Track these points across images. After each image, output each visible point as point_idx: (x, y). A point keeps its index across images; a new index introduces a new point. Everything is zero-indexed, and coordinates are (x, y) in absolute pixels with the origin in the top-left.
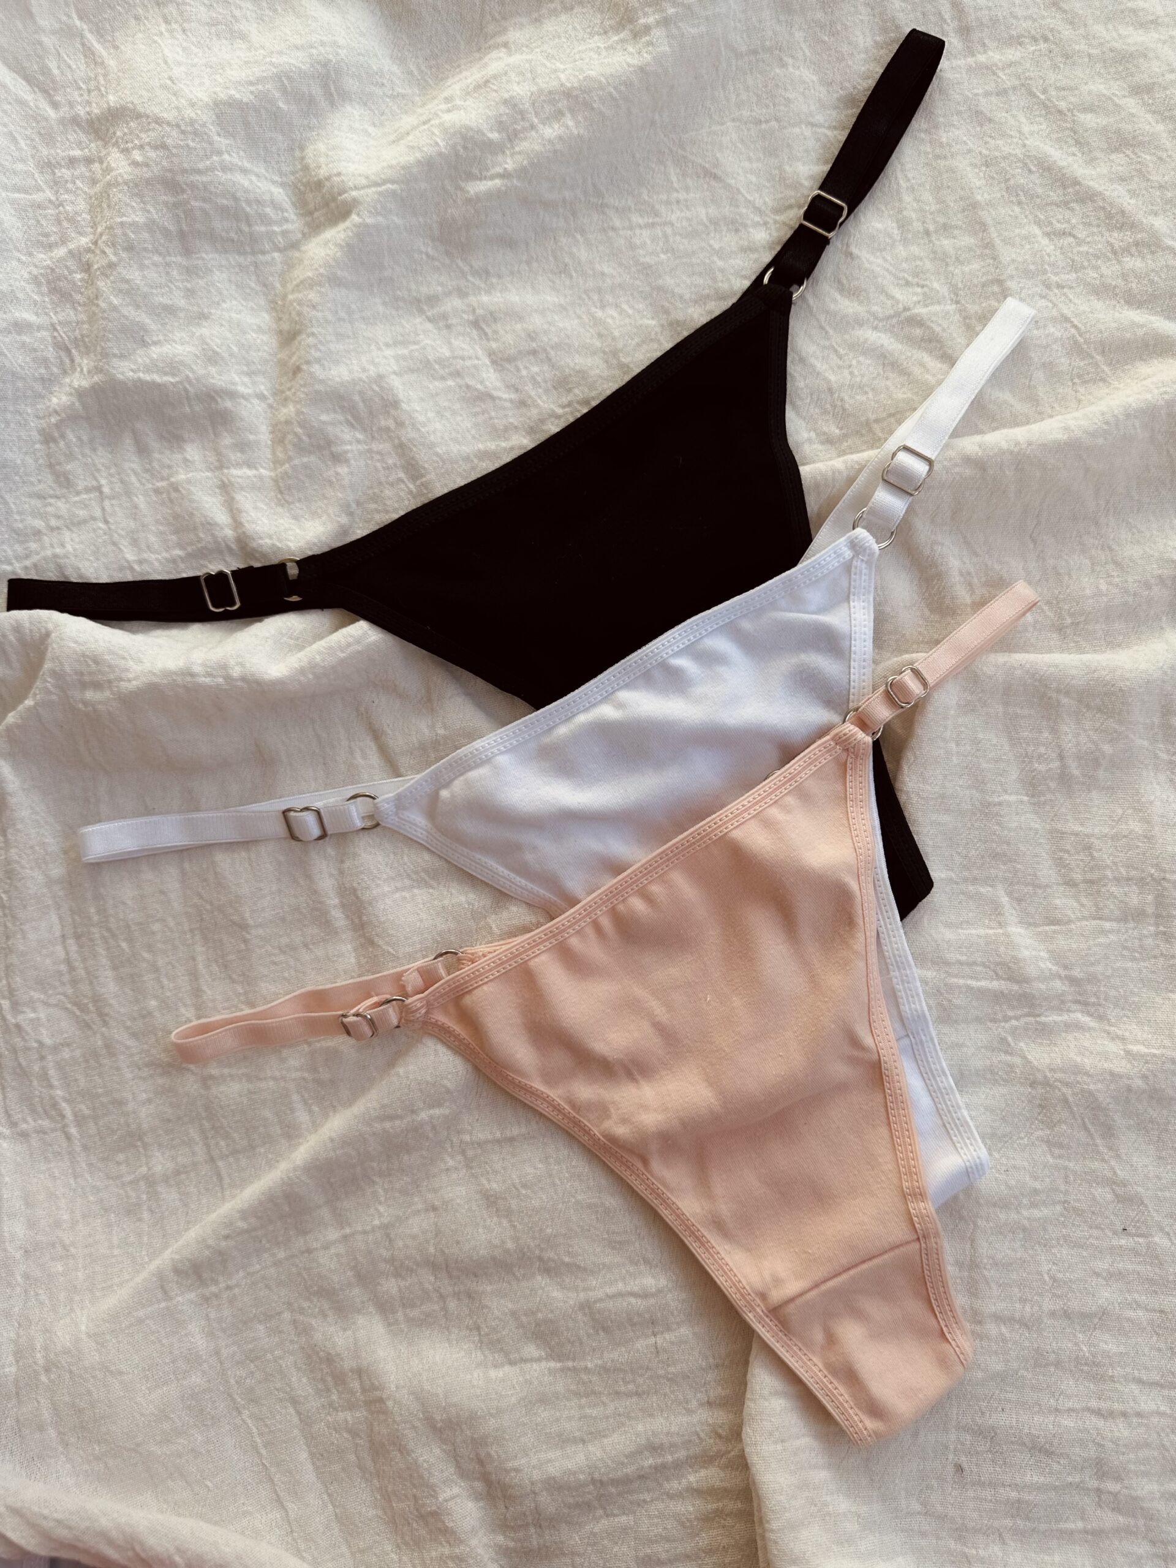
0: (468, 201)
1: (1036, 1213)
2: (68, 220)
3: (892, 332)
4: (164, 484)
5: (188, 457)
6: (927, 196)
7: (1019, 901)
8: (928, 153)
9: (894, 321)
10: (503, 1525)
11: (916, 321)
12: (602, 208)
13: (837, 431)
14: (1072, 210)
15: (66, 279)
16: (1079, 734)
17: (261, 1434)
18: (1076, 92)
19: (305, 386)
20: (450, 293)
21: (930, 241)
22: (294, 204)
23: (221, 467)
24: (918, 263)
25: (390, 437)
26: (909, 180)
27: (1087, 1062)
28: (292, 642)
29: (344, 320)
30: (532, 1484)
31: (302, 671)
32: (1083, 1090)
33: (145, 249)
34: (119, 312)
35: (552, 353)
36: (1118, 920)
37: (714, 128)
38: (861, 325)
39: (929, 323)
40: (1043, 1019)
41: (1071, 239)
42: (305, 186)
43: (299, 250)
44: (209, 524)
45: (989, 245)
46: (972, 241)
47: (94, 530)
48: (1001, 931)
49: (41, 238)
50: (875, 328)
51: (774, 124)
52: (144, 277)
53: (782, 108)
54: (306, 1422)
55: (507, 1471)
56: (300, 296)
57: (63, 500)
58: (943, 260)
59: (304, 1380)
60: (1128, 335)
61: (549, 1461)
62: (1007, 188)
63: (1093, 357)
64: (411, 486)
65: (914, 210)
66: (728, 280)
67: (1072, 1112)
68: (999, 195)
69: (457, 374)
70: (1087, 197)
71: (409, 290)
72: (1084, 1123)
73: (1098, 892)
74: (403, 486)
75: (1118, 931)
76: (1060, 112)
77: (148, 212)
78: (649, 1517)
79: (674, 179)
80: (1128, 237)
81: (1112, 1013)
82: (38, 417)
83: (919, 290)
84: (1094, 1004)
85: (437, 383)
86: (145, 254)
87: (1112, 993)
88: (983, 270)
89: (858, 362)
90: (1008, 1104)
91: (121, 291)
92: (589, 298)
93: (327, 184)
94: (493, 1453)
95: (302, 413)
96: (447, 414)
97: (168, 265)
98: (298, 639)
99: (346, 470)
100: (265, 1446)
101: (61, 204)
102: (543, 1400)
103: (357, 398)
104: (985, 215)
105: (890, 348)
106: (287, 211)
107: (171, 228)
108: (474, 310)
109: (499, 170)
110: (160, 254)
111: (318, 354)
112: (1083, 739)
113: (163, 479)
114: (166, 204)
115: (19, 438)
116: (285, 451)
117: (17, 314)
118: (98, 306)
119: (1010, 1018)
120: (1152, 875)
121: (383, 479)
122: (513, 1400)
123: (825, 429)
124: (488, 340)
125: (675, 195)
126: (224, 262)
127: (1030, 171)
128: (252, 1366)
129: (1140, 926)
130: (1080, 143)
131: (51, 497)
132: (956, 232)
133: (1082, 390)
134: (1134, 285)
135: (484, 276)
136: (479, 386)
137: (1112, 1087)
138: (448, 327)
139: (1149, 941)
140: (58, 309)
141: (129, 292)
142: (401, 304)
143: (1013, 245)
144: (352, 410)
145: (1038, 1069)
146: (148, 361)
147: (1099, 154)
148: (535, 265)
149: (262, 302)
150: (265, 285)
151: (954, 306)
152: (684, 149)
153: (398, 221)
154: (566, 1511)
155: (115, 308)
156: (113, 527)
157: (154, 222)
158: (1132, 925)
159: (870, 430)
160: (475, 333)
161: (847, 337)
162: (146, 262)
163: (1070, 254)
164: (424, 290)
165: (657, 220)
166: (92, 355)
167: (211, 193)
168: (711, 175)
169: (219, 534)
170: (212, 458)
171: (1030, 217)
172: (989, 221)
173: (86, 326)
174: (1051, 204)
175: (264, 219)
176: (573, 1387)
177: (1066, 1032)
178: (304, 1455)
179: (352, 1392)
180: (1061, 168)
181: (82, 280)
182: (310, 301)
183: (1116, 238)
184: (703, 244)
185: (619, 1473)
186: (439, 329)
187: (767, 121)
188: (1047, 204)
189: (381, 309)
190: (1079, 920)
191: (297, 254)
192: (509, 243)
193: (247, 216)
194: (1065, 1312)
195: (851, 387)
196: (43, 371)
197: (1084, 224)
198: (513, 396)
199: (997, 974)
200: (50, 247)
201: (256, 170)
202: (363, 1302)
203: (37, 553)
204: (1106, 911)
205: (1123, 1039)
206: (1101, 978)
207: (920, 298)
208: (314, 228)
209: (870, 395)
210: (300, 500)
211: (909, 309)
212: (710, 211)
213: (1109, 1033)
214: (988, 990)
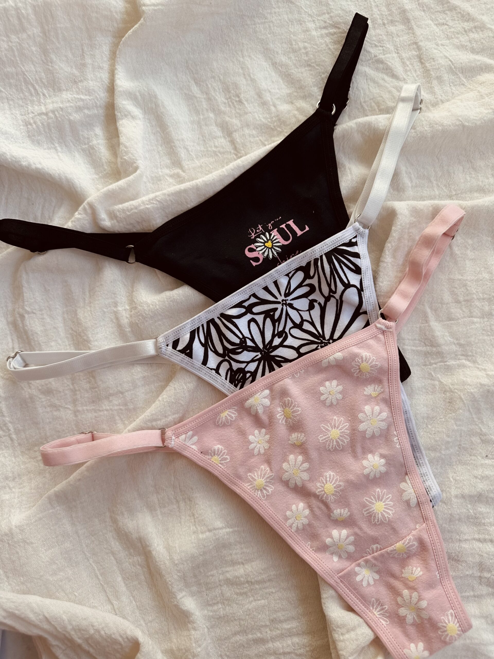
1: (448, 452)
3: (369, 67)
7: (436, 311)
11: (380, 61)
17: (99, 570)
21: (385, 28)
24: (380, 37)
27: (469, 380)
32: (468, 392)
36: (480, 317)
39: (385, 62)
40: (448, 363)
41: (446, 26)
45: (411, 28)
46: (404, 27)
48: (427, 324)
54: (119, 562)
58: (391, 35)
59: (117, 543)
60: (473, 65)
61: (227, 572)
62: (419, 4)
63: (458, 75)
65: (378, 15)
66: (298, 44)
67: (464, 404)
68: (415, 7)
70: (453, 8)
72: (469, 409)
73: (471, 305)
80: (471, 24)
81: (479, 360)
83: (381, 48)
84: (470, 356)
87: (479, 350)
88: (409, 39)
90: (434, 403)
100: (101, 575)
104: (409, 15)
119: (433, 364)
128: (93, 538)
129: (490, 320)
132: (397, 23)
133: (454, 88)
134: (474, 45)
137: (481, 390)
143: (422, 28)
145: (446, 385)
151: (397, 55)
158: (486, 320)
163: (446, 33)
171: (428, 17)
172: (411, 18)
174: (437, 12)
177: (458, 369)
178: (119, 579)
183: (466, 25)
190: (463, 318)
194: (462, 495)
197: (452, 20)
199: (425, 344)
204: (475, 313)
205: (485, 370)
206: (473, 343)
211: (376, 56)
212: (289, 16)
213: (478, 368)
214: (421, 351)
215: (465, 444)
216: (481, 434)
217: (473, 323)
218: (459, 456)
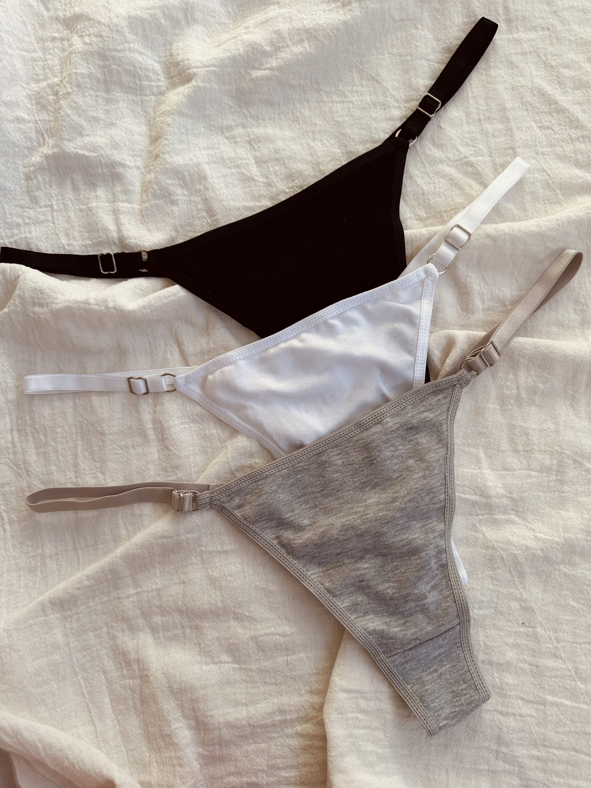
0: (252, 80)
1: (481, 612)
2: (49, 68)
3: (457, 168)
4: (85, 207)
5: (98, 194)
6: (481, 102)
7: (490, 457)
8: (483, 80)
9: (459, 162)
10: (202, 743)
11: (469, 164)
12: (318, 91)
13: (425, 215)
14: (553, 116)
15: (45, 98)
16: (527, 377)
17: (86, 687)
18: (561, 58)
19: (160, 164)
20: (238, 125)
21: (481, 125)
22: (164, 72)
23: (114, 202)
24: (474, 135)
25: (201, 195)
26: (473, 93)
27: (514, 540)
28: (141, 292)
29: (183, 133)
30: (219, 724)
31: (145, 307)
32: (511, 553)
33: (87, 87)
34: (70, 118)
35: (286, 161)
36: (538, 471)
37: (379, 56)
38: (442, 163)
39: (476, 165)
40: (495, 517)
41: (551, 131)
42: (170, 64)
43: (164, 96)
44: (106, 229)
45: (510, 129)
46: (502, 126)
47: (47, 227)
48: (479, 471)
49: (34, 76)
50: (449, 165)
51: (409, 58)
52: (85, 101)
53: (414, 50)
54: (110, 682)
55: (207, 716)
56: (162, 119)
57: (33, 210)
58: (486, 135)
59: (111, 662)
60: (574, 182)
61: (229, 713)
62: (522, 102)
63: (555, 191)
64: (209, 220)
65: (474, 108)
66: (378, 133)
67: (505, 564)
68: (517, 105)
69: (238, 166)
70: (561, 111)
71: (218, 122)
72: (510, 570)
73: (530, 456)
74: (205, 220)
75: (538, 477)
76: (552, 67)
77: (90, 68)
78: (276, 745)
79: (356, 80)
80: (579, 133)
81: (530, 517)
82: (24, 167)
83: (473, 148)
84: (521, 512)
85: (227, 170)
86: (86, 89)
87: (531, 507)
88: (506, 142)
89: (439, 181)
90: (473, 557)
91: (72, 107)
92: (308, 135)
93: (182, 64)
94: (201, 706)
95: (158, 178)
96: (231, 186)
97: (97, 96)
98: (144, 291)
99: (177, 209)
100: (88, 693)
101: (46, 60)
102: (229, 683)
103: (186, 173)
104: (510, 115)
105: (456, 176)
106: (160, 76)
107: (101, 78)
108: (249, 135)
109: (268, 66)
110: (94, 90)
111: (168, 149)
112: (529, 380)
113: (84, 205)
114: (99, 65)
115: (14, 176)
116: (148, 196)
117: (18, 113)
118: (60, 113)
119: (479, 514)
120: (557, 450)
121: (195, 215)
122: (213, 681)
123: (419, 213)
124: (255, 151)
125: (356, 88)
126: (126, 98)
127: (534, 95)
128: (85, 653)
129: (549, 476)
130: (560, 83)
131: (27, 208)
132: (494, 121)
133: (548, 207)
134: (579, 157)
135: (256, 119)
136: (248, 174)
137: (526, 553)
138: (236, 142)
139: (552, 483)
140: (40, 113)
141: (76, 108)
142: (213, 128)
143: (522, 131)
144: (183, 179)
145: (490, 541)
146: (82, 144)
147: (568, 89)
148: (282, 116)
149: (143, 120)
150: (145, 112)
151: (489, 158)
152: (362, 65)
153: (216, 86)
154: (234, 738)
155: (68, 116)
156: (57, 226)
157: (92, 73)
158: (545, 474)
159: (441, 216)
160: (248, 146)
161: (434, 168)
162: (86, 94)
163: (549, 138)
164: (225, 123)
165: (346, 99)
166: (54, 138)
167: (122, 62)
168: (375, 80)
169: (110, 235)
170: (110, 197)
171: (532, 118)
172: (511, 117)
173: (53, 123)
174: (543, 112)
175: (148, 78)
176: (244, 678)
177: (506, 524)
178: (107, 700)
179: (134, 671)
180: (549, 95)
181: (53, 100)
182: (167, 122)
183: (574, 133)
184: (367, 114)
185: (263, 722)
186: (231, 143)
187: (405, 56)
188: (541, 112)
189: (203, 130)
190: (519, 469)
191: (163, 98)
192: (270, 104)
193: (139, 75)
194: (490, 661)
195: (434, 193)
196: (29, 144)
197: (558, 124)
198: (265, 180)
199: (475, 493)
200: (38, 81)
201: (146, 53)
202: (143, 626)
203: (17, 235)
204: (533, 466)
205: (534, 530)
206: (526, 499)
207: (473, 152)
208: (173, 86)
209: (443, 199)
210: (152, 222)
211: (467, 157)
212: (372, 98)
213: (527, 527)
214: (470, 500)
215: (503, 607)
216: (521, 600)
217: (530, 477)
218: (494, 620)
